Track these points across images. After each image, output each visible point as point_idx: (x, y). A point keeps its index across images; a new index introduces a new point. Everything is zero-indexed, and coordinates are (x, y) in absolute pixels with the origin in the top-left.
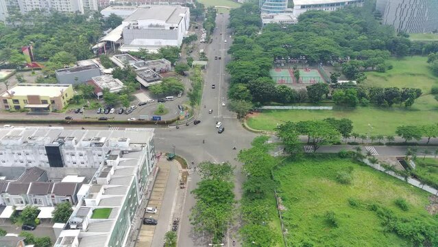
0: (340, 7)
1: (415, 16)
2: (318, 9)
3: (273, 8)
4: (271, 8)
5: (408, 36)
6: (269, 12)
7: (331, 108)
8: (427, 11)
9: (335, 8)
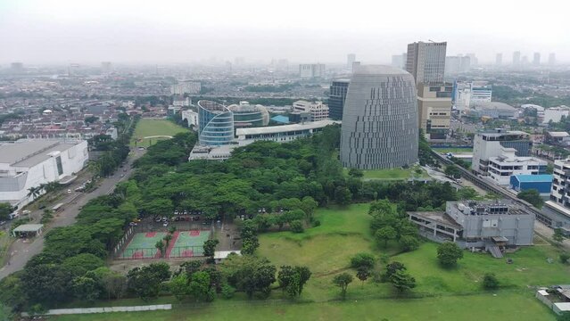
0: (303, 135)
1: (374, 147)
2: (270, 139)
3: (214, 139)
4: (210, 139)
5: (361, 175)
6: (207, 143)
7: (168, 307)
8: (389, 140)
9: (295, 137)
